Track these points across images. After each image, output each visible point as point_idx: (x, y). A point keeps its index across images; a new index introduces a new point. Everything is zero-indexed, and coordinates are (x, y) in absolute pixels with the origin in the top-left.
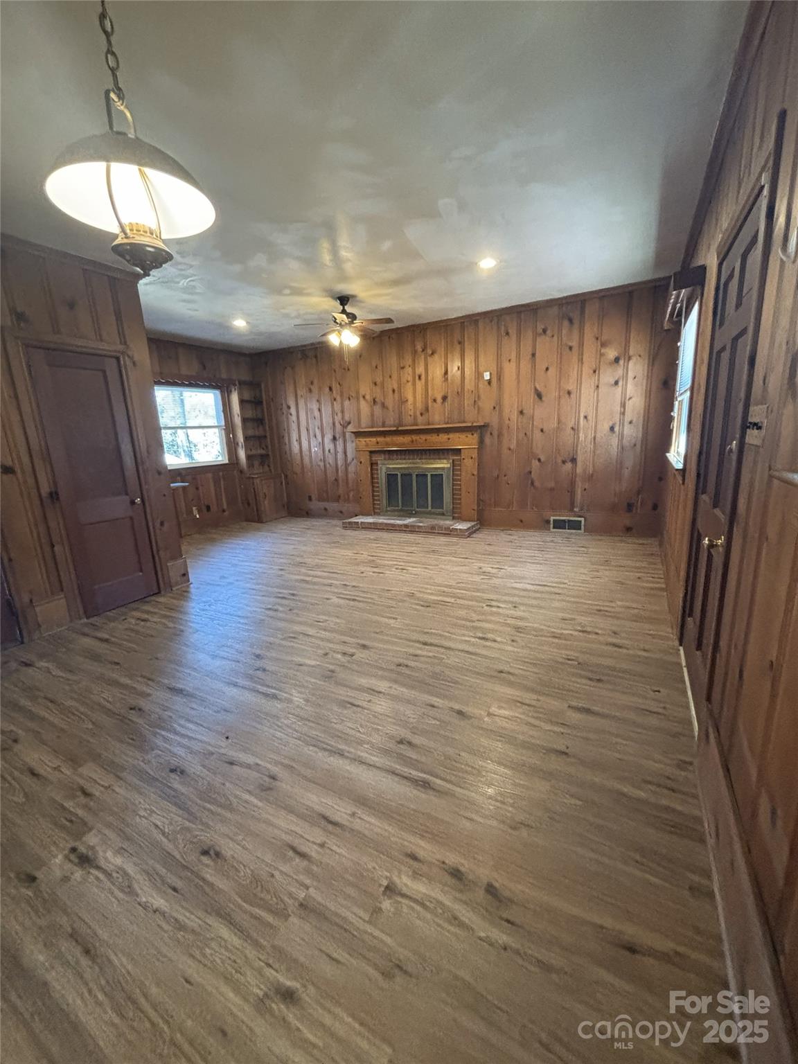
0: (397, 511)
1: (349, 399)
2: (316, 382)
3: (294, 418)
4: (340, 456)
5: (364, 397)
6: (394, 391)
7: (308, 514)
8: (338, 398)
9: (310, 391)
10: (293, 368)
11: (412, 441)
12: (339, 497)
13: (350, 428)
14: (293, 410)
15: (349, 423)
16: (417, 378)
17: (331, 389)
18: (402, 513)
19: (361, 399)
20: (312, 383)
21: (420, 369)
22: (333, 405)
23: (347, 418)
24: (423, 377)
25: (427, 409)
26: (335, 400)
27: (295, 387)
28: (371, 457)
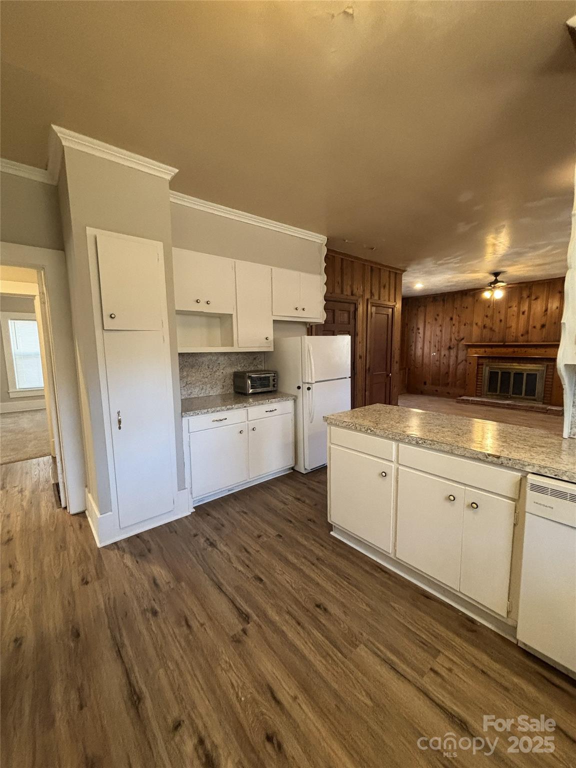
0: (497, 395)
1: (465, 325)
2: (441, 314)
3: (421, 335)
4: (453, 359)
5: (476, 324)
6: (501, 321)
7: (422, 393)
8: (457, 324)
9: (436, 319)
10: (425, 306)
11: (514, 352)
12: (448, 383)
13: (464, 342)
14: (421, 331)
15: (463, 339)
16: (521, 313)
17: (451, 319)
18: (499, 397)
19: (474, 325)
20: (438, 315)
21: (525, 307)
22: (452, 328)
23: (462, 336)
24: (526, 313)
25: (527, 332)
26: (454, 325)
27: (425, 317)
28: (478, 360)
